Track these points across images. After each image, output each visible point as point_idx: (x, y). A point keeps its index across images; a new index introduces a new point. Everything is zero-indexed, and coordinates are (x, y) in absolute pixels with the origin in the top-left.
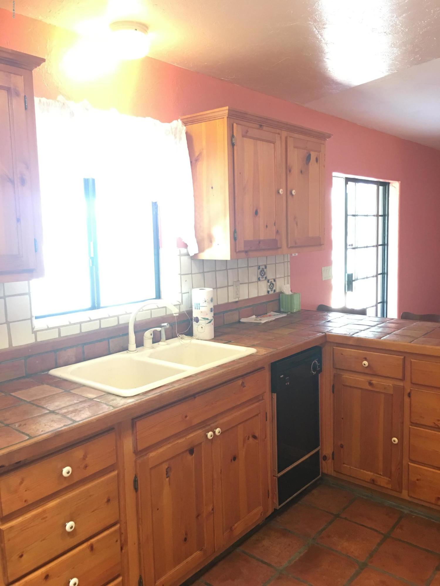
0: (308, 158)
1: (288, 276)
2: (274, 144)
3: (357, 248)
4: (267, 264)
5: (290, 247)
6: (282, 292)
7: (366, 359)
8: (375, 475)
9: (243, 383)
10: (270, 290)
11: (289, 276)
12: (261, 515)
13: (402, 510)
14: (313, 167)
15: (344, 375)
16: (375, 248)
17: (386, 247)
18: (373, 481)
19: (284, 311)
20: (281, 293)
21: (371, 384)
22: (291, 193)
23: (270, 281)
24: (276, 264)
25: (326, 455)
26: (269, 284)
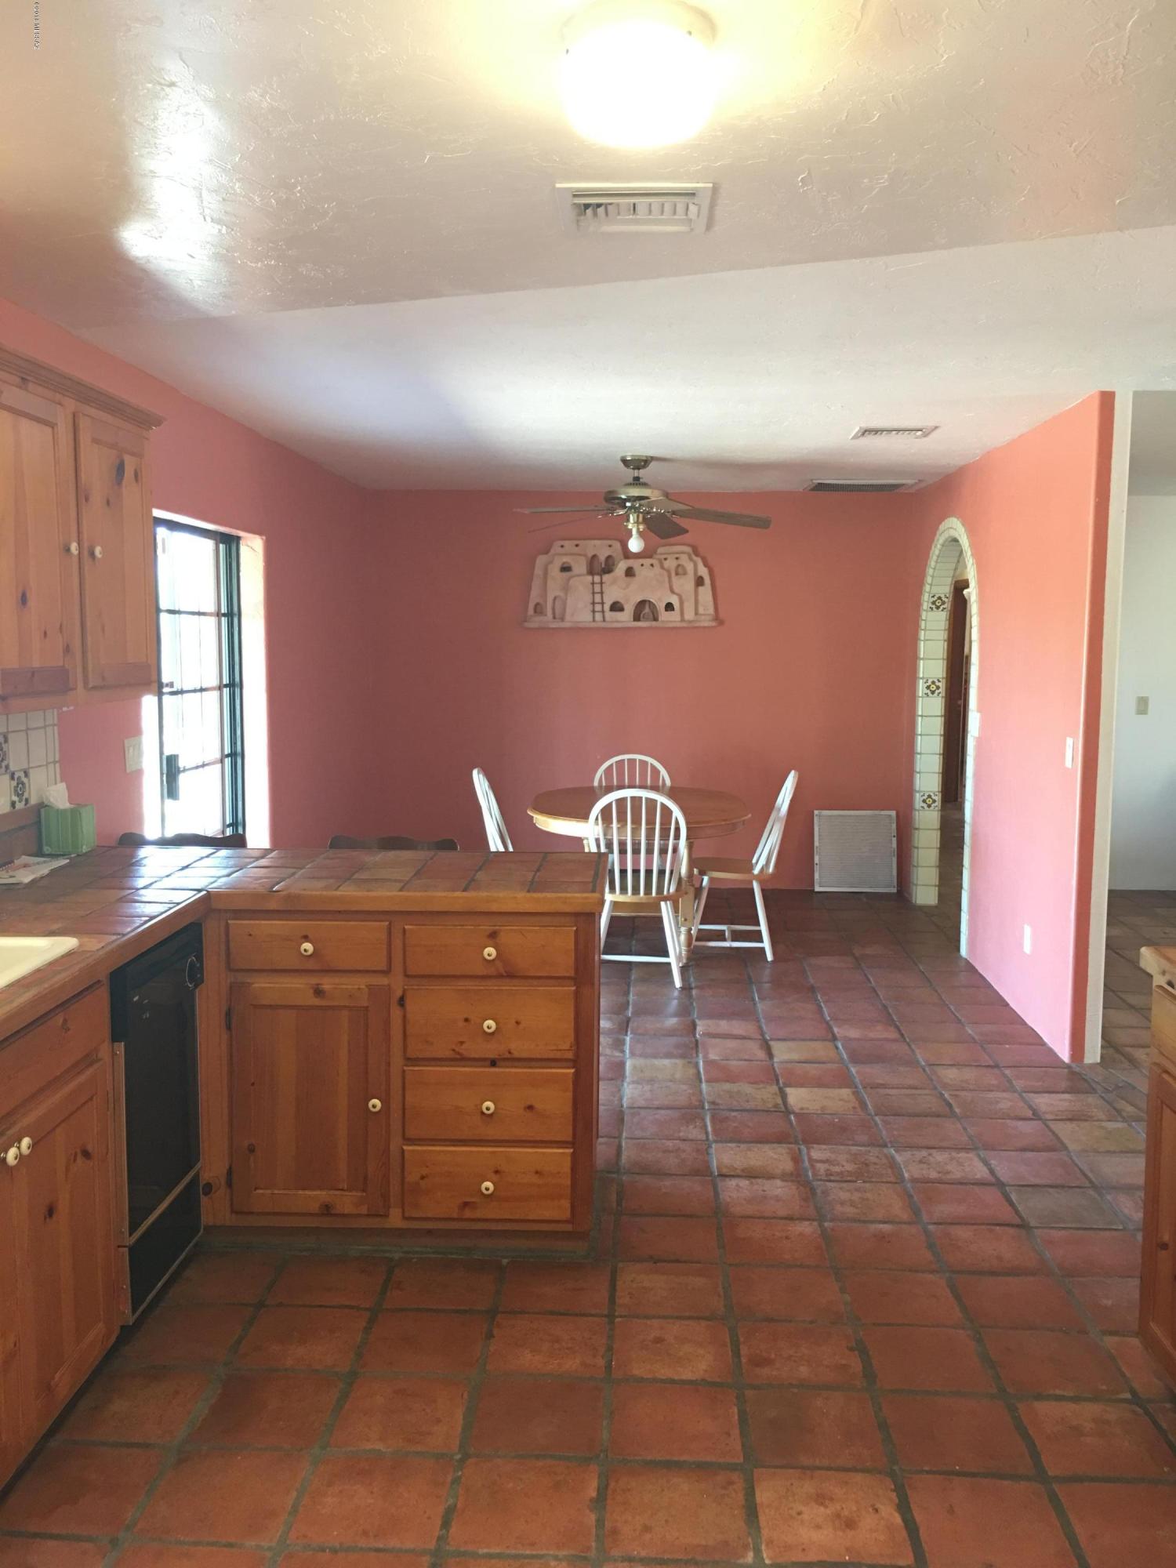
0: (120, 469)
1: (55, 762)
2: (53, 428)
3: (181, 692)
4: (8, 732)
5: (92, 688)
6: (46, 803)
7: (306, 938)
8: (332, 1192)
9: (65, 1021)
10: (15, 798)
11: (57, 762)
12: (102, 1343)
13: (387, 1255)
14: (130, 491)
15: (253, 984)
16: (216, 694)
17: (237, 691)
18: (327, 1210)
19: (53, 853)
20: (42, 806)
21: (318, 992)
22: (92, 554)
23: (16, 777)
24: (29, 732)
25: (211, 1182)
26: (14, 783)
